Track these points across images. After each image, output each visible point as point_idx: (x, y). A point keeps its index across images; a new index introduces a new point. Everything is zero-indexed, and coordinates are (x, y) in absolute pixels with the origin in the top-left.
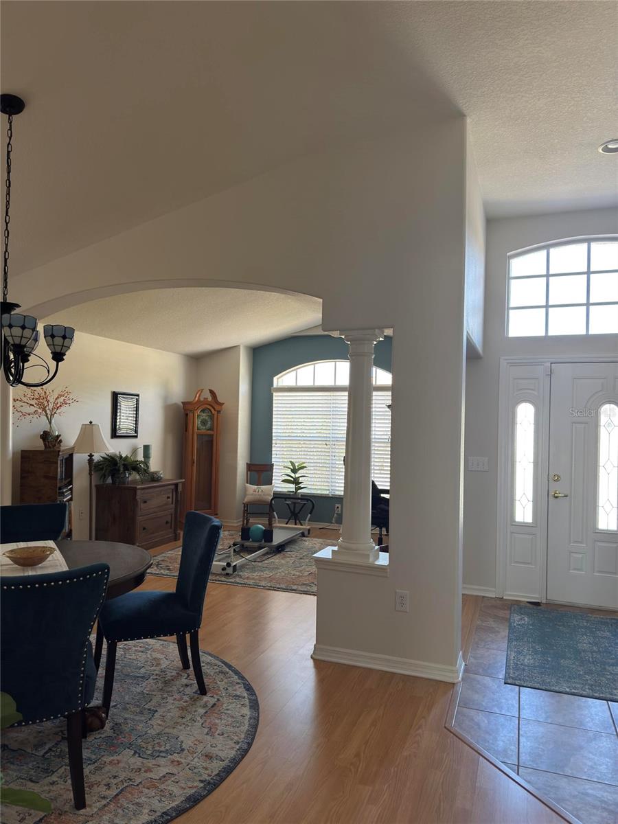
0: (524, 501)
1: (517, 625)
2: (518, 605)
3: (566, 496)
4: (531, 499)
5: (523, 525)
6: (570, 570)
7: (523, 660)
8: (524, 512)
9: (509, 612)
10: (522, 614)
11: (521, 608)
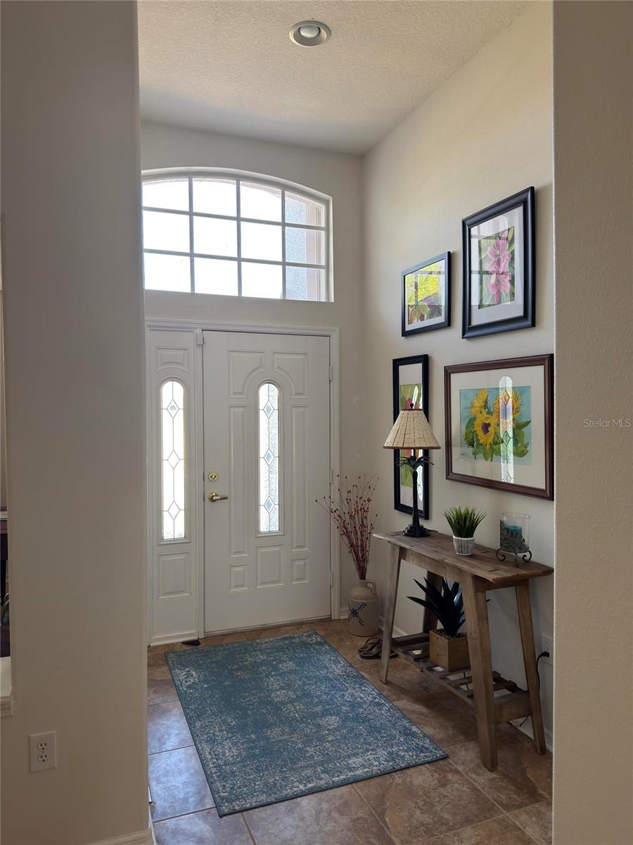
0: (174, 511)
1: (189, 687)
2: (173, 653)
3: (226, 498)
4: (182, 507)
5: (174, 543)
6: (230, 589)
7: (224, 754)
8: (174, 526)
9: (165, 668)
10: (186, 667)
11: (179, 656)
